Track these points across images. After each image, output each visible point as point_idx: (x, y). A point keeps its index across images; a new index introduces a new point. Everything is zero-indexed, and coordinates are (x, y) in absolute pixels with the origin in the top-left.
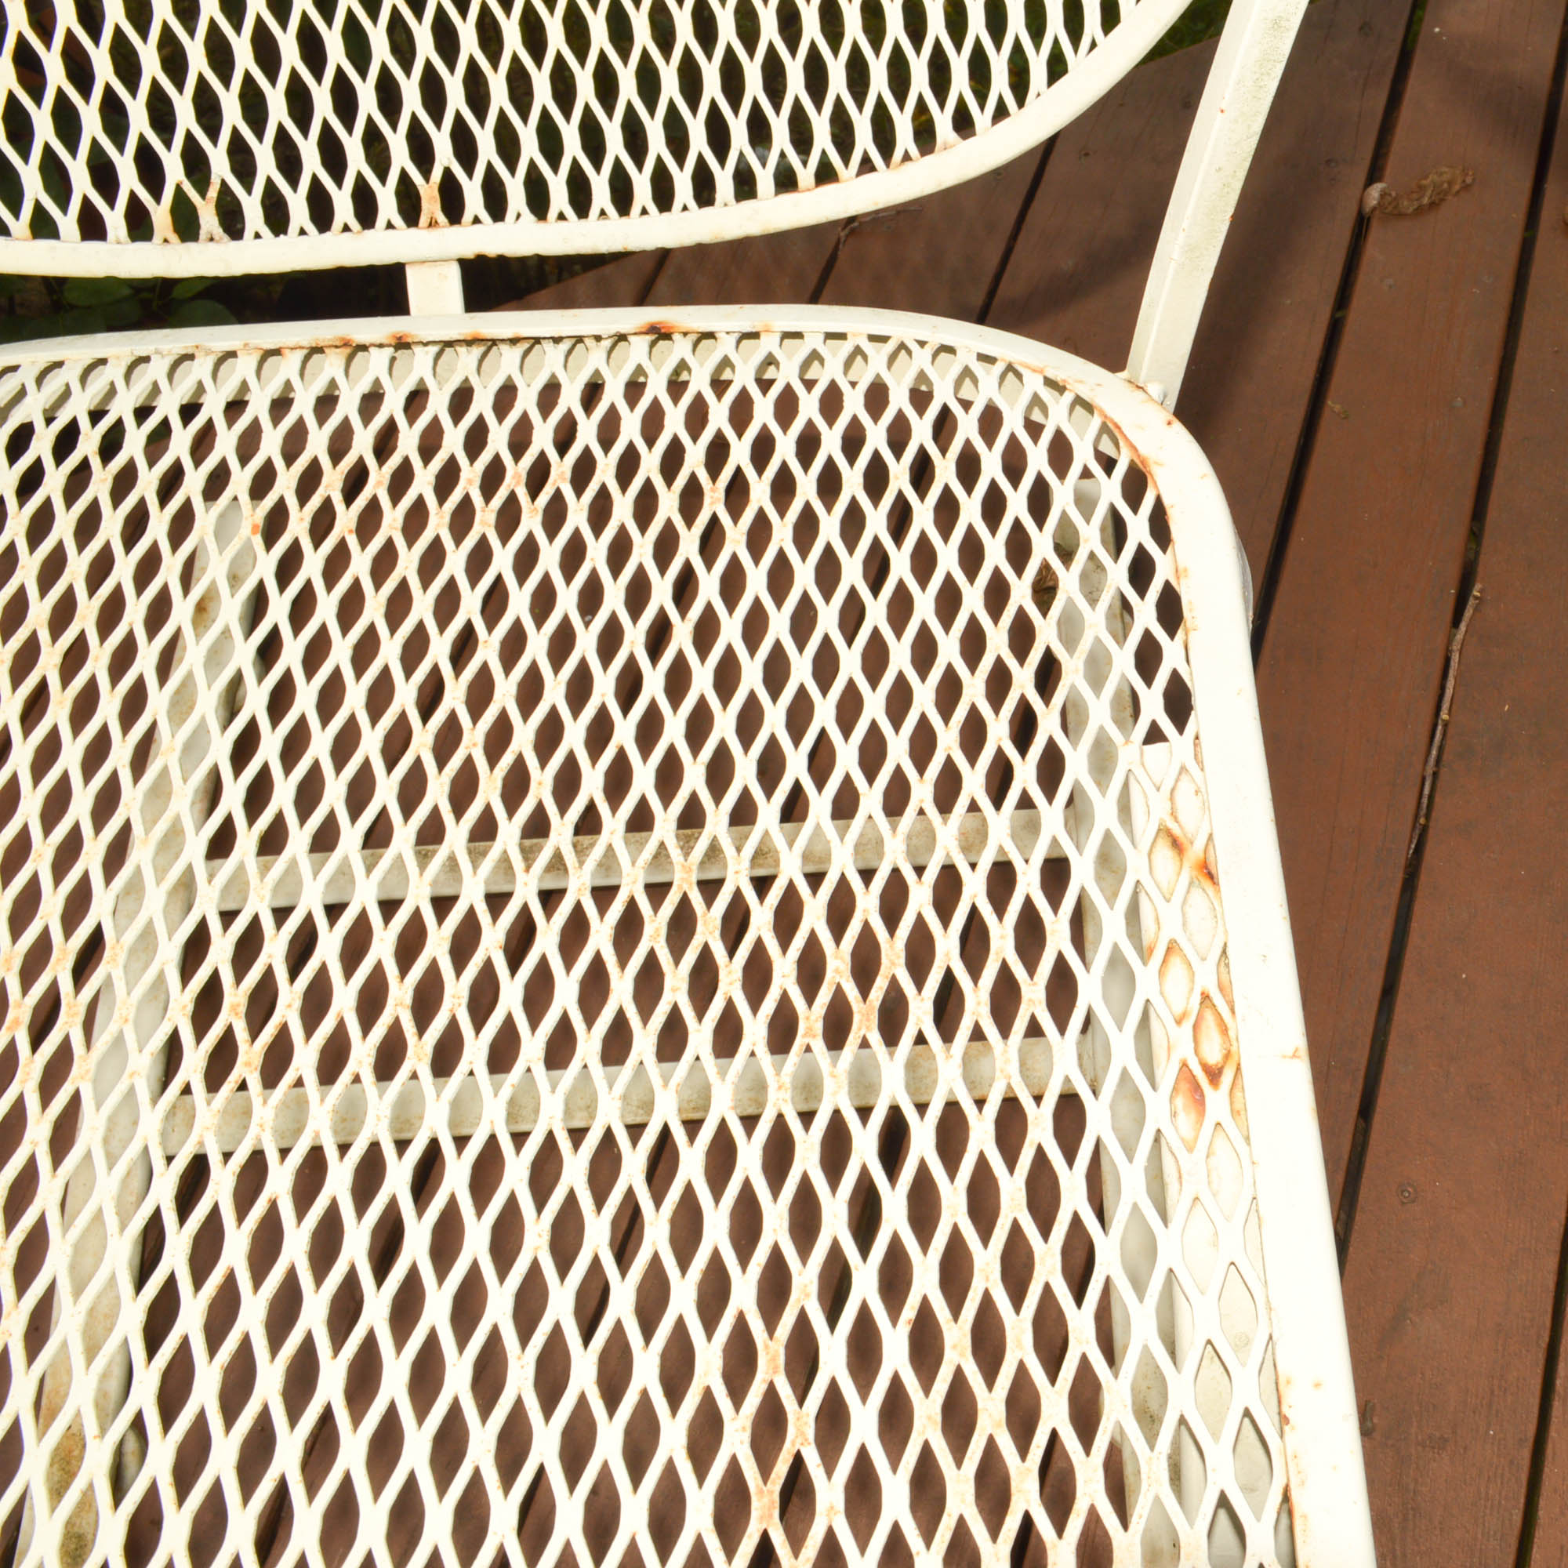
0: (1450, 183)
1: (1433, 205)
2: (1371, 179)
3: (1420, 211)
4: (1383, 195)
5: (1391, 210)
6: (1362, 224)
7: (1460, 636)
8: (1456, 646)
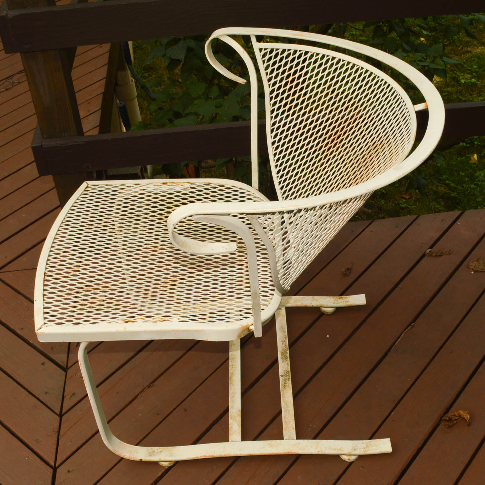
0: (446, 252)
1: (440, 256)
2: (429, 248)
3: (436, 256)
4: (430, 251)
5: (430, 255)
6: (424, 256)
7: (405, 332)
8: (404, 333)
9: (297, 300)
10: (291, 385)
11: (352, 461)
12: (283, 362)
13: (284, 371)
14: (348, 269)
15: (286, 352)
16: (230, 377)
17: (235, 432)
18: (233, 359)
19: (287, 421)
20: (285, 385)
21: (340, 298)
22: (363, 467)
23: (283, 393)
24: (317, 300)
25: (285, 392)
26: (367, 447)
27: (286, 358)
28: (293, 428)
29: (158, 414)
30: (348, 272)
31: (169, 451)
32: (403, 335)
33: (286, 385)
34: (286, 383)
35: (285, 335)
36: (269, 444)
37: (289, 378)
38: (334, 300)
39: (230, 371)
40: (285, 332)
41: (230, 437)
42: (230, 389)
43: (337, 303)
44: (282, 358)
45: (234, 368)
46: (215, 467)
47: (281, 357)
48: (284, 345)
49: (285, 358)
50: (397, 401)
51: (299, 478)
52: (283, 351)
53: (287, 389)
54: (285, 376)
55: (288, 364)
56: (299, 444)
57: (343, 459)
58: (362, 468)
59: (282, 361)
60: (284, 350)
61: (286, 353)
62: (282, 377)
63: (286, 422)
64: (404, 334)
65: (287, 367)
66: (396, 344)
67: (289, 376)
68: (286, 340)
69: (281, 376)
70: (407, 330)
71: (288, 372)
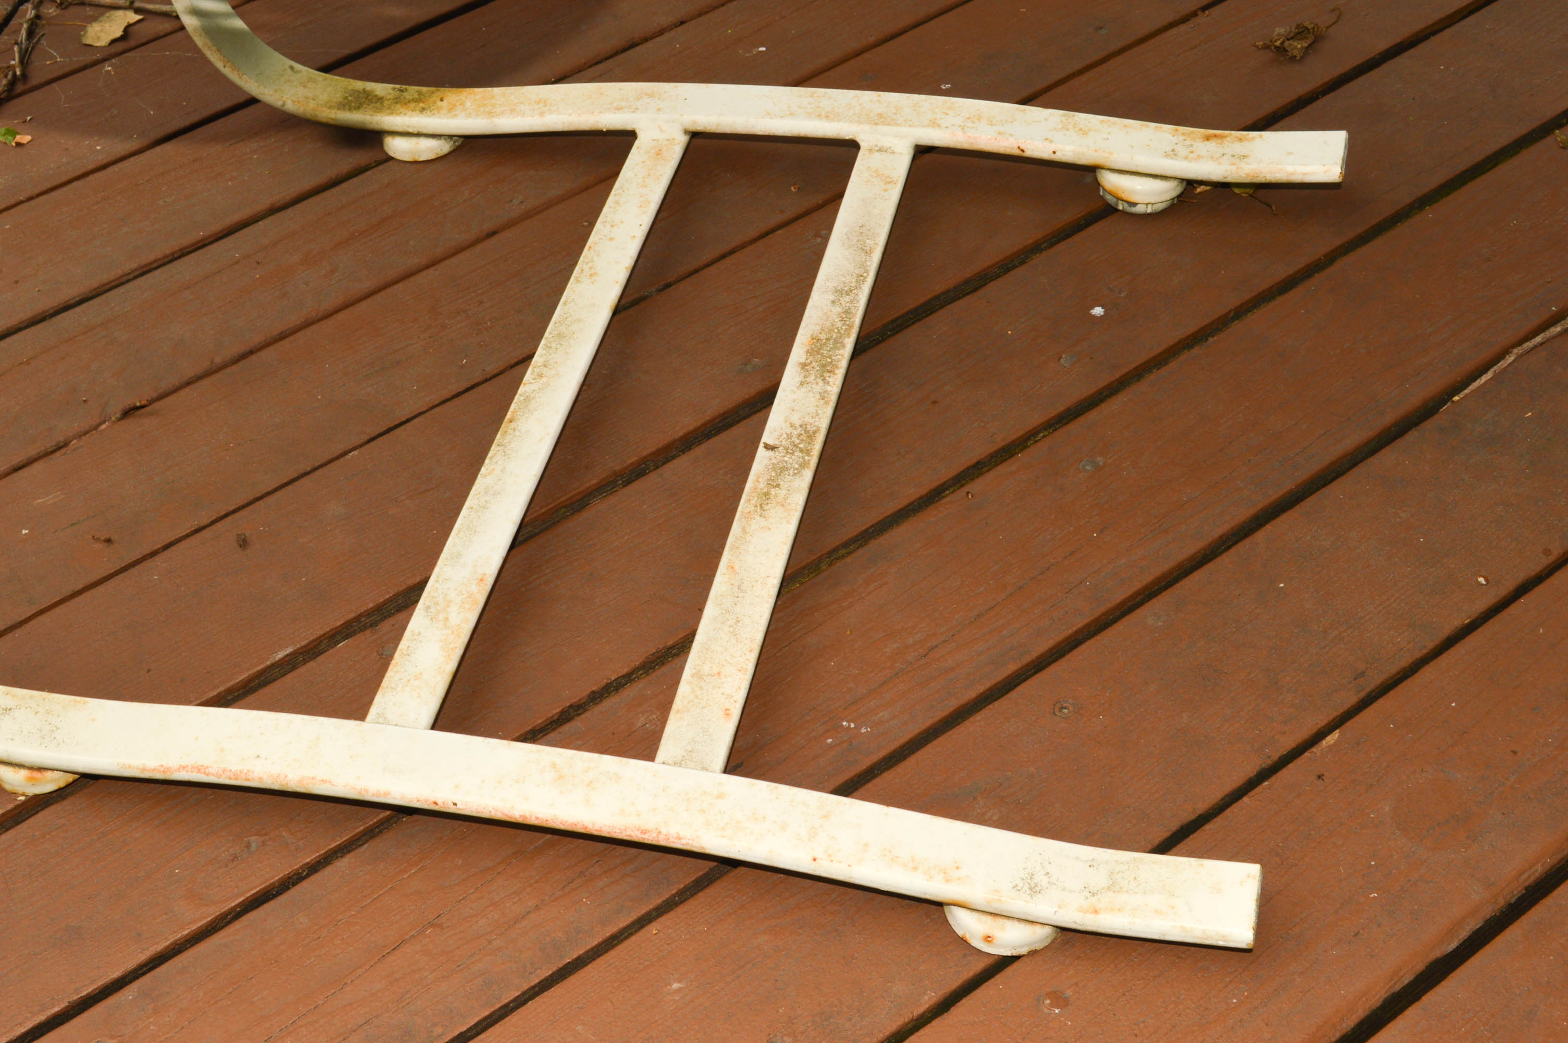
9: (979, 118)
10: (798, 499)
11: (1007, 953)
12: (802, 384)
13: (792, 425)
14: (1301, 32)
15: (836, 342)
16: (509, 415)
17: (416, 678)
18: (560, 336)
19: (706, 669)
20: (767, 494)
21: (1208, 138)
22: (1059, 999)
23: (744, 529)
24: (1084, 132)
25: (757, 522)
26: (1113, 887)
27: (826, 369)
28: (727, 713)
29: (109, 541)
30: (1299, 45)
31: (48, 712)
32: (1510, 359)
33: (773, 492)
34: (778, 486)
35: (863, 266)
36: (554, 765)
37: (804, 465)
38: (1175, 140)
39: (522, 389)
40: (869, 253)
41: (378, 698)
42: (483, 470)
43: (1186, 158)
44: (804, 366)
45: (544, 380)
46: (254, 841)
47: (803, 360)
48: (837, 309)
49: (823, 366)
50: (1376, 679)
51: (676, 986)
52: (823, 336)
53: (774, 512)
54: (786, 449)
55: (823, 396)
56: (721, 796)
57: (960, 933)
58: (1054, 1004)
59: (798, 379)
60: (831, 331)
61: (838, 344)
62: (770, 453)
63: (698, 675)
64: (1519, 357)
65: (812, 410)
66: (1456, 398)
67: (808, 452)
68: (858, 287)
69: (767, 447)
70: (1538, 339)
71: (811, 437)
